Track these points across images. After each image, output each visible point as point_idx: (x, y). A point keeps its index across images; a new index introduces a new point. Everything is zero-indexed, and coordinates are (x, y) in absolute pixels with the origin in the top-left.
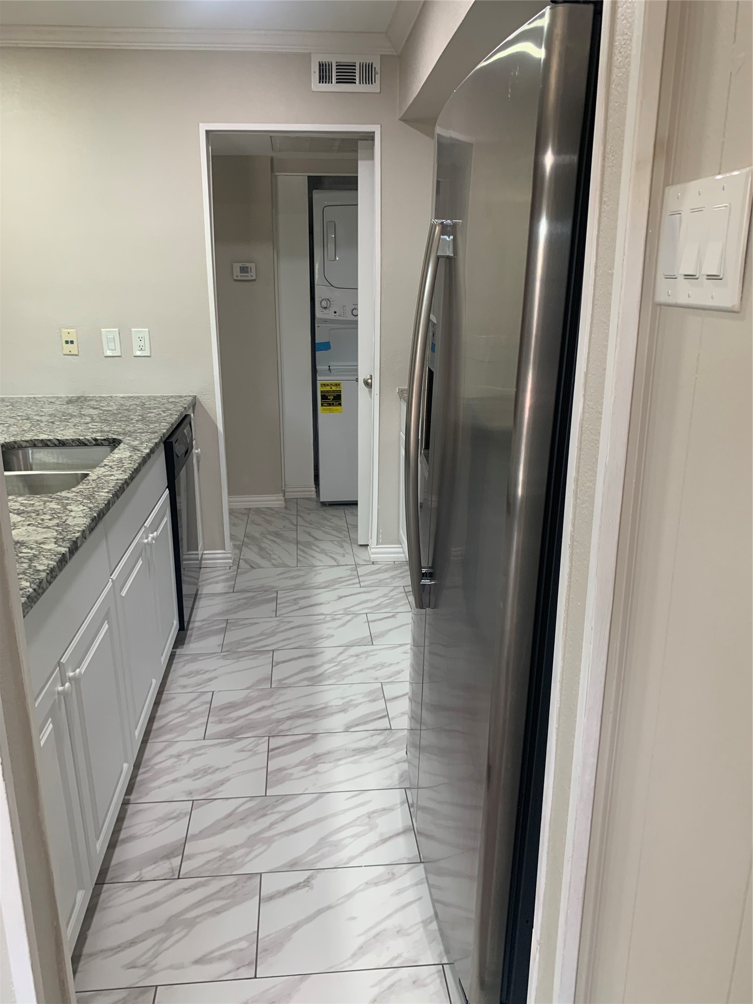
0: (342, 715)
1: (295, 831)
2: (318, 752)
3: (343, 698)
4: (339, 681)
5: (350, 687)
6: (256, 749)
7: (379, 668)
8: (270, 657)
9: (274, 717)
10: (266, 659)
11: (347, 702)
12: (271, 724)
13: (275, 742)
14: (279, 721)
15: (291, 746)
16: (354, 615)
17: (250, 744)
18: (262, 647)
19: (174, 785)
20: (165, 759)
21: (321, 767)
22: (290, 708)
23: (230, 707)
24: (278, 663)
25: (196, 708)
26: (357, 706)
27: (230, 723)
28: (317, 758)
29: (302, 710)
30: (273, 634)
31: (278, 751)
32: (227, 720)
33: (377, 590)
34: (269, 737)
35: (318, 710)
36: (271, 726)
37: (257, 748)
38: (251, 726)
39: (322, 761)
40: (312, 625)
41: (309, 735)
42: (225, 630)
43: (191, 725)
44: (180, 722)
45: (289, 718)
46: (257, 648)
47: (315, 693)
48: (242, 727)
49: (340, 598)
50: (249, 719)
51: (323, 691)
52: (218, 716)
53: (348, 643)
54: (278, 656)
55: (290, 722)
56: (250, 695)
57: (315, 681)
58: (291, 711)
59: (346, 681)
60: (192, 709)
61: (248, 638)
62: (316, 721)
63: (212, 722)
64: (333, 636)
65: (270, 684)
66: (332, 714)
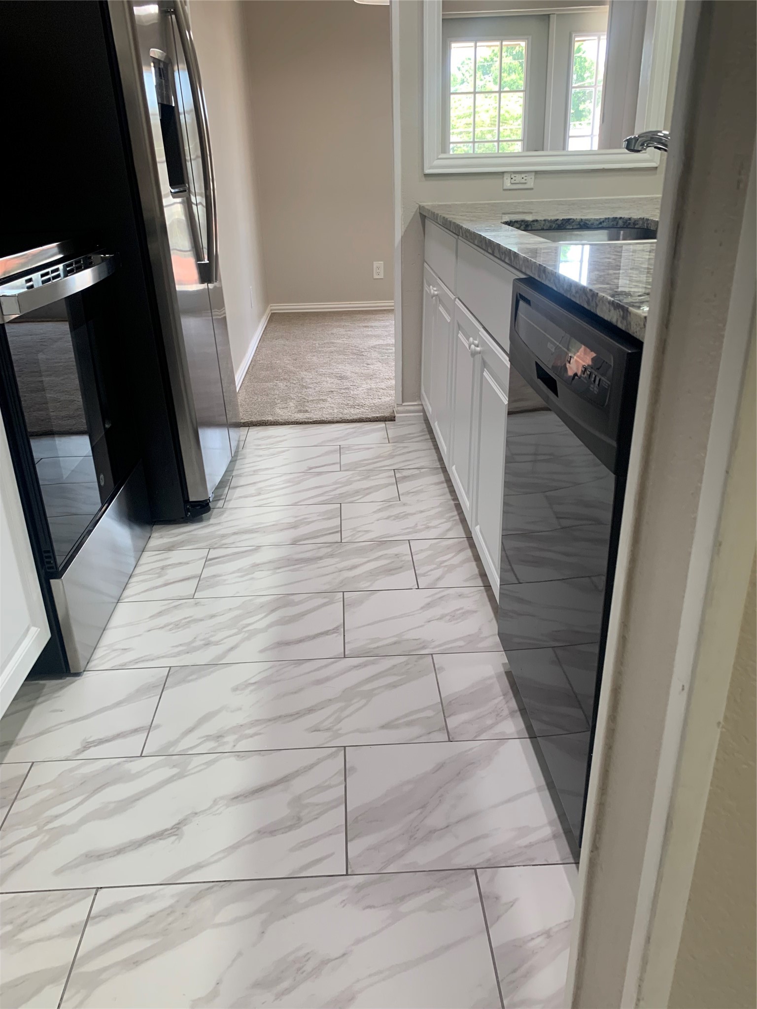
0: (258, 562)
1: (317, 487)
2: (292, 530)
3: (252, 579)
4: (250, 600)
5: (238, 592)
6: (354, 532)
7: (184, 621)
8: (349, 643)
9: (337, 560)
10: (358, 639)
11: (247, 574)
12: (340, 553)
13: (337, 537)
14: (331, 556)
15: (319, 534)
16: (171, 751)
17: (360, 537)
18: (365, 665)
19: (422, 509)
20: (440, 525)
21: (292, 520)
22: (318, 568)
23: (391, 570)
24: (335, 630)
25: (432, 570)
26: (239, 570)
27: (386, 554)
28: (294, 526)
29: (304, 566)
30: (348, 695)
31: (331, 531)
32: (390, 557)
33: (59, 872)
34: (341, 542)
35: (286, 566)
36: (340, 551)
37: (352, 533)
38: (361, 551)
39: (289, 524)
40: (270, 720)
41: (298, 543)
42: (446, 708)
43: (430, 552)
44: (443, 556)
45: (320, 558)
46: (373, 663)
47: (286, 585)
48: (371, 550)
49: (176, 830)
50: (367, 558)
51: (276, 587)
52: (402, 561)
53: (212, 672)
54: (334, 644)
55: (320, 554)
56: (369, 584)
57: (284, 601)
58: (316, 566)
59: (239, 601)
60: (435, 569)
61: (393, 686)
62: (290, 555)
63: (406, 555)
64: (235, 689)
65: (345, 597)
66: (270, 562)
